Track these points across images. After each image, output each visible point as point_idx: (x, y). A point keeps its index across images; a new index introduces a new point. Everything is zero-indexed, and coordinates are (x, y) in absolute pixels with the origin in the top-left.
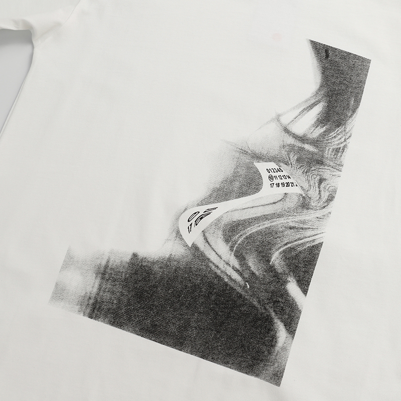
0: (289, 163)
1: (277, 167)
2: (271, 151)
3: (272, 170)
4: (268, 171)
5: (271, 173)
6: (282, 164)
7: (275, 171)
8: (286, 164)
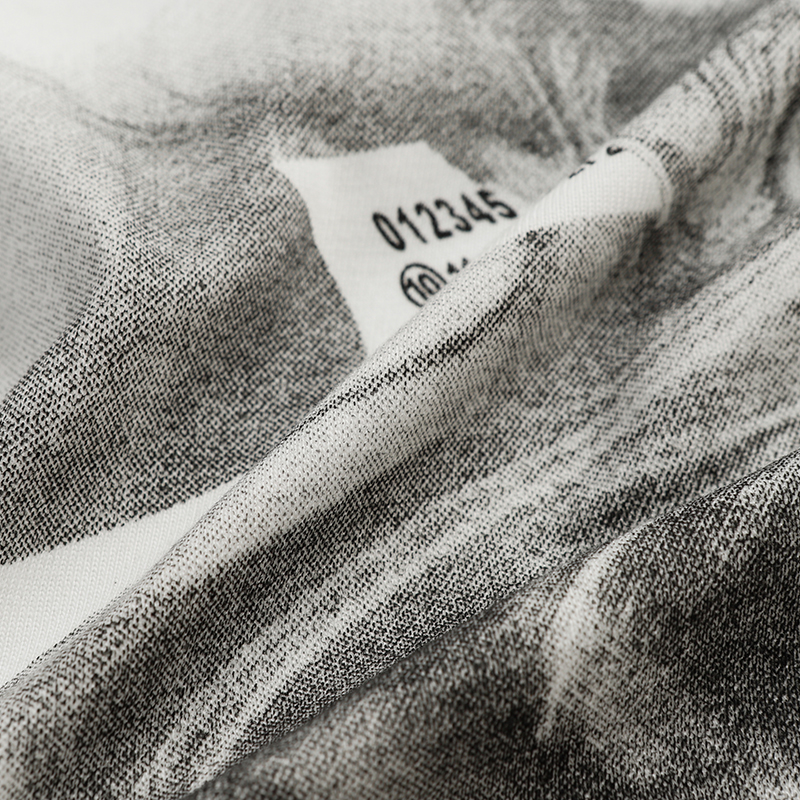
0: (558, 130)
1: (456, 186)
2: (384, 39)
3: (423, 223)
4: (389, 229)
5: (415, 251)
6: (495, 153)
7: (446, 222)
8: (531, 146)
